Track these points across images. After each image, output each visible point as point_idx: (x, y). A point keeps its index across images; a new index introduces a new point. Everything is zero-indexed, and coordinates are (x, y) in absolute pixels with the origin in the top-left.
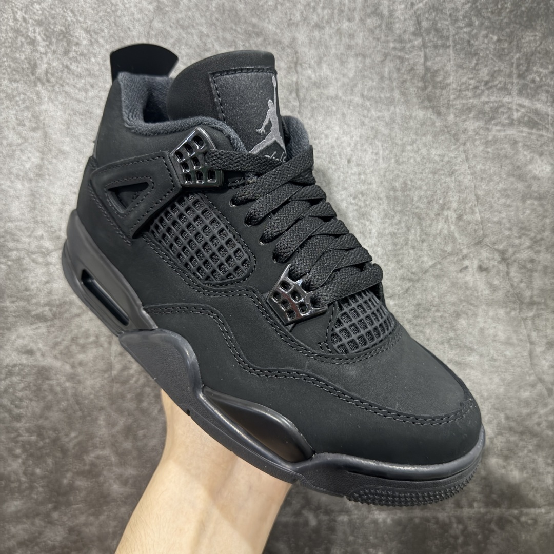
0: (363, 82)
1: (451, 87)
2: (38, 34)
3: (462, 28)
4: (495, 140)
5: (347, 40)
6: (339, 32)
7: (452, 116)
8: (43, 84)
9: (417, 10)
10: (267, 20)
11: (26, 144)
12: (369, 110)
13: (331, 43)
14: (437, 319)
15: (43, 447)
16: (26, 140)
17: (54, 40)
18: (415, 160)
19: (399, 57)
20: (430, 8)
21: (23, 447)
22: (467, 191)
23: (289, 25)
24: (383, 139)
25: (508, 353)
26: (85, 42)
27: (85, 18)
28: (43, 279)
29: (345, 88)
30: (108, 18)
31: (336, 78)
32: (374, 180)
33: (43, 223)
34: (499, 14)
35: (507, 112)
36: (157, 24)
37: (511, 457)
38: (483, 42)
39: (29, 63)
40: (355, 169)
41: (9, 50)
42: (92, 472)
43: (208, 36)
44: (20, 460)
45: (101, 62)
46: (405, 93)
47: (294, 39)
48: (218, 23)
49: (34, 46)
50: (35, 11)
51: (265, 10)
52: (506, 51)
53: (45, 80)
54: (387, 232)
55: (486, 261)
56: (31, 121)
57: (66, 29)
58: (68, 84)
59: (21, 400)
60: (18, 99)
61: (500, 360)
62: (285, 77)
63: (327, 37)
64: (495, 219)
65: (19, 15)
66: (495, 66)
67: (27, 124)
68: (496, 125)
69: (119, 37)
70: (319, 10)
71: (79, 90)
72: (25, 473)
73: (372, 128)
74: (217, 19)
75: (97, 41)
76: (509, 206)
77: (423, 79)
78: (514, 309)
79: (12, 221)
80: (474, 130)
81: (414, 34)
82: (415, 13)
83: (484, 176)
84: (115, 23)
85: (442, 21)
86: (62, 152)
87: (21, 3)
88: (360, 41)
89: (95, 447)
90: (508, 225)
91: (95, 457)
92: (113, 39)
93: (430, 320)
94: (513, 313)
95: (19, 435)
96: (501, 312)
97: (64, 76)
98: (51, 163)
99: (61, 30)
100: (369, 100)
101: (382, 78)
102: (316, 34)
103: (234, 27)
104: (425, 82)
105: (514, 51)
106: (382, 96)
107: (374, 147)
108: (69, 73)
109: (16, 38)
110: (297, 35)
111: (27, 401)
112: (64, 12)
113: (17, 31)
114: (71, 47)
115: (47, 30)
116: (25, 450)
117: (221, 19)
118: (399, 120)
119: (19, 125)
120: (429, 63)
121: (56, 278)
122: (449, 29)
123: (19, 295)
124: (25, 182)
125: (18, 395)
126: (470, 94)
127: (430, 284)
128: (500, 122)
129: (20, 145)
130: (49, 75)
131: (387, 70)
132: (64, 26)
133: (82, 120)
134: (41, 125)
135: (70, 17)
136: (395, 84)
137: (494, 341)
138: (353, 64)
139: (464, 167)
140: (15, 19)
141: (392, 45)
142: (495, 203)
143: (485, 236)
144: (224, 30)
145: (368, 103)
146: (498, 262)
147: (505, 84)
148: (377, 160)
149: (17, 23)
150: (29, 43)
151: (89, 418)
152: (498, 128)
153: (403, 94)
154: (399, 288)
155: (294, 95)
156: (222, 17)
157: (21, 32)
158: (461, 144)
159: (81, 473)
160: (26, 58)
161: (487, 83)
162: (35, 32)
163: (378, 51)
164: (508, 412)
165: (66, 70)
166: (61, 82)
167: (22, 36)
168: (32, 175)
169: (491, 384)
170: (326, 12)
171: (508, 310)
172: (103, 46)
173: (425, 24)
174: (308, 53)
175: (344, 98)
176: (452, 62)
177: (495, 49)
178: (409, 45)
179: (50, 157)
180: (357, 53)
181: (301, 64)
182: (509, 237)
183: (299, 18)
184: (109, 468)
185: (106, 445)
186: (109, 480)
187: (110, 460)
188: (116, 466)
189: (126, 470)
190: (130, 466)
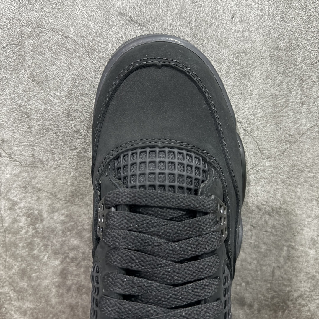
14: (309, 180)
32: (258, 38)
40: (239, 26)
54: (268, 93)
93: (303, 180)
127: (306, 146)
148: (262, 15)
154: (276, 150)
184: (9, 302)
185: (5, 284)
186: (10, 311)
187: (10, 296)
188: (15, 301)
189: (24, 304)
190: (27, 301)
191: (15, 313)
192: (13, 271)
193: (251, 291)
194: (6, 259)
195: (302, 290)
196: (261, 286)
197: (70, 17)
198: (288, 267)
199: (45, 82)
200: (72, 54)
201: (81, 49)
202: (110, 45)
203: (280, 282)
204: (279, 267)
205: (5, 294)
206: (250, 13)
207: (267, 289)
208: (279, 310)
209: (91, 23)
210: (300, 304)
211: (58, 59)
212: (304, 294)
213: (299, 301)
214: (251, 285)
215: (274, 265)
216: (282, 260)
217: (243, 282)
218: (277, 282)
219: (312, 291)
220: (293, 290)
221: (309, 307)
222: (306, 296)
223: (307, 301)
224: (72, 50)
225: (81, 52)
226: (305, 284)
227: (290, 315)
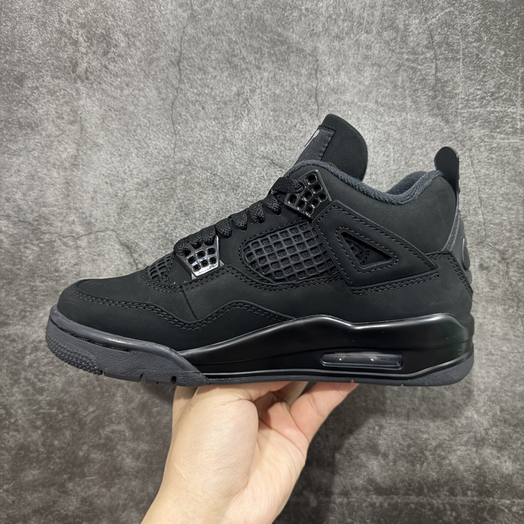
0: (378, 89)
1: (460, 97)
2: (80, 36)
3: (471, 43)
4: (499, 148)
5: (365, 50)
6: (357, 43)
7: (460, 123)
8: (82, 81)
9: (431, 24)
10: (291, 30)
11: (63, 135)
12: (382, 116)
13: (350, 53)
15: (62, 420)
16: (63, 132)
17: (95, 42)
18: (424, 163)
19: (412, 68)
20: (443, 24)
21: (44, 418)
22: (472, 193)
23: (311, 35)
24: (395, 142)
25: (505, 348)
26: (123, 45)
27: (124, 23)
28: (72, 262)
29: (361, 94)
30: (145, 23)
31: (352, 85)
33: (76, 209)
34: (507, 31)
35: (512, 122)
36: (190, 30)
37: (505, 448)
38: (491, 57)
39: (71, 62)
41: (53, 49)
42: (107, 446)
43: (236, 43)
44: (40, 432)
45: (137, 63)
46: (417, 101)
47: (315, 48)
48: (246, 31)
49: (76, 46)
50: (79, 14)
51: (290, 20)
52: (512, 64)
53: (85, 78)
55: (487, 260)
56: (69, 114)
57: (106, 32)
58: (105, 81)
59: (44, 374)
60: (58, 94)
61: (497, 355)
62: (306, 83)
63: (346, 47)
64: (497, 221)
65: (65, 18)
66: (501, 79)
67: (66, 117)
68: (500, 133)
69: (154, 41)
70: (340, 23)
71: (115, 88)
72: (43, 445)
73: (385, 132)
74: (245, 28)
75: (134, 44)
76: (510, 209)
77: (434, 89)
78: (512, 307)
79: (46, 207)
80: (480, 138)
81: (427, 47)
82: (429, 27)
83: (488, 180)
84: (152, 28)
85: (454, 36)
86: (97, 145)
87: (67, 7)
88: (376, 52)
89: (111, 421)
90: (509, 227)
91: (110, 432)
92: (149, 43)
94: (511, 311)
95: (41, 408)
96: (500, 309)
97: (102, 74)
98: (85, 154)
99: (102, 33)
100: (382, 106)
101: (395, 86)
102: (336, 43)
103: (261, 35)
104: (435, 91)
105: (520, 65)
106: (395, 102)
107: (386, 150)
108: (106, 72)
109: (61, 38)
110: (319, 45)
111: (50, 376)
112: (106, 16)
113: (62, 32)
114: (110, 49)
115: (89, 33)
116: (45, 422)
117: (249, 27)
118: (409, 126)
119: (58, 118)
120: (439, 74)
121: (84, 260)
122: (459, 43)
123: (48, 275)
124: (61, 170)
125: (41, 369)
126: (477, 104)
128: (504, 131)
129: (58, 136)
130: (89, 74)
131: (400, 78)
132: (105, 29)
133: (116, 115)
134: (79, 119)
135: (110, 21)
136: (407, 92)
137: (492, 336)
138: (369, 73)
139: (469, 171)
140: (61, 22)
141: (406, 56)
142: (497, 205)
143: (486, 236)
144: (251, 37)
145: (382, 109)
146: (498, 262)
147: (510, 96)
148: (388, 161)
149: (62, 25)
150: (72, 44)
151: (107, 394)
152: (502, 136)
153: (414, 102)
155: (313, 99)
156: (250, 25)
157: (65, 33)
158: (467, 149)
159: (96, 446)
160: (68, 57)
161: (493, 94)
162: (78, 34)
163: (392, 61)
164: (502, 404)
165: (104, 69)
166: (99, 80)
167: (66, 37)
168: (67, 165)
169: (488, 377)
170: (346, 24)
171: (507, 307)
172: (139, 48)
173: (437, 38)
174: (328, 62)
175: (359, 103)
176: (461, 74)
177: (502, 63)
178: (422, 57)
179: (85, 148)
180: (374, 62)
181: (320, 71)
182: (509, 238)
183: (321, 29)
184: (123, 442)
185: (121, 421)
186: (122, 454)
187: (124, 435)
188: (130, 441)
189: (139, 446)
190: (143, 441)
191: (127, 456)
192: (133, 405)
193: (386, 436)
194: (127, 390)
195: (441, 438)
196: (396, 432)
197: (219, 158)
198: (424, 410)
199: (191, 213)
200: (218, 189)
201: (227, 185)
202: (253, 183)
203: (416, 427)
204: (414, 409)
205: (120, 432)
206: (377, 159)
207: (402, 435)
208: (416, 462)
209: (237, 164)
210: (439, 456)
211: (206, 194)
212: (444, 443)
213: (438, 452)
214: (384, 430)
215: (408, 406)
216: (417, 401)
217: (377, 425)
218: (412, 427)
219: (452, 440)
220: (431, 438)
221: (449, 460)
222: (445, 445)
223: (446, 452)
224: (218, 186)
225: (227, 188)
226: (443, 431)
227: (430, 469)
